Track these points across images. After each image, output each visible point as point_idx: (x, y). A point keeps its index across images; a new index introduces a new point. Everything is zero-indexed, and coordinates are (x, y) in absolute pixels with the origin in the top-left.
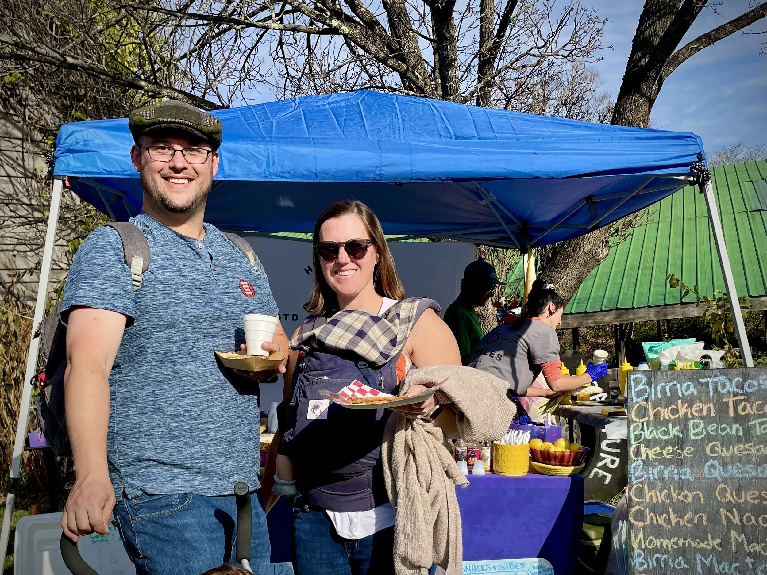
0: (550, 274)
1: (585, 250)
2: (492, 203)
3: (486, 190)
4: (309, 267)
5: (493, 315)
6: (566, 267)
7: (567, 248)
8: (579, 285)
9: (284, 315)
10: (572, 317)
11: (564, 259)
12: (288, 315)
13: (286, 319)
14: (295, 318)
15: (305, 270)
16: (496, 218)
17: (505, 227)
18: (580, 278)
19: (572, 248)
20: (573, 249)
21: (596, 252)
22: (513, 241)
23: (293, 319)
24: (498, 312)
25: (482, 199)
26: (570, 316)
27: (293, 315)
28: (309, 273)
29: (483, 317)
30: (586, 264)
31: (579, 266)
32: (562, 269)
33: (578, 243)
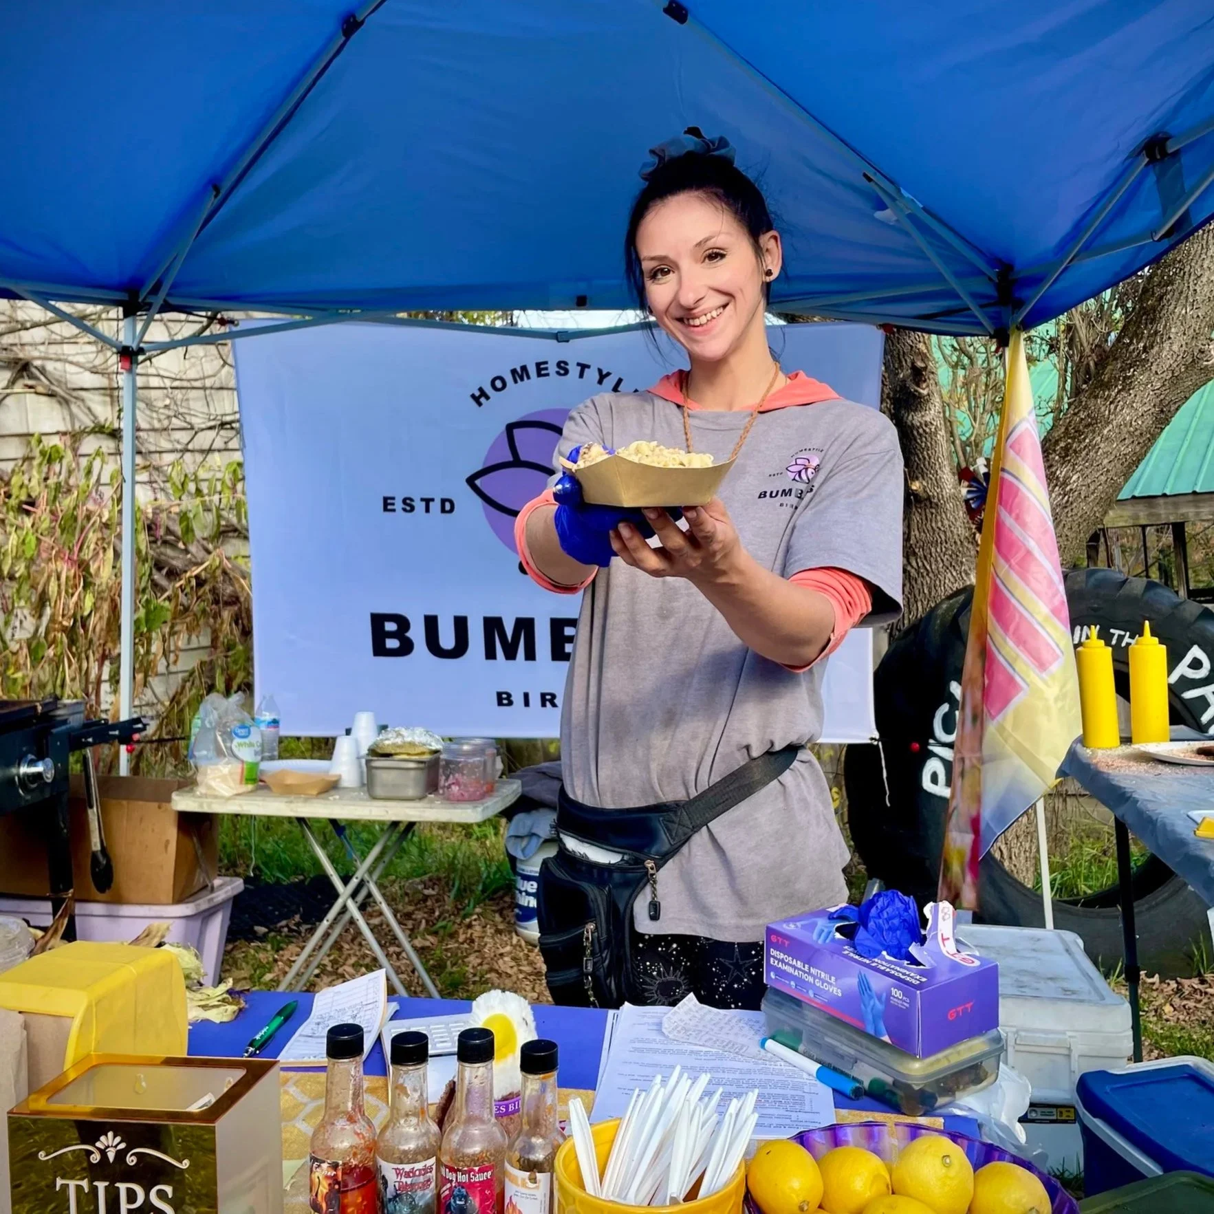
0: (1091, 403)
1: (1175, 348)
2: (912, 218)
3: (892, 182)
4: (481, 390)
5: (954, 497)
6: (1127, 387)
7: (1131, 343)
8: (1162, 429)
9: (422, 500)
10: (1165, 503)
11: (1123, 370)
12: (433, 500)
13: (427, 510)
14: (448, 506)
15: (473, 396)
16: (929, 259)
17: (954, 284)
18: (1162, 411)
19: (1142, 345)
20: (1145, 347)
21: (1201, 352)
22: (976, 317)
23: (443, 510)
24: (969, 492)
25: (882, 206)
26: (1161, 501)
27: (443, 501)
28: (480, 404)
29: (931, 503)
30: (1175, 380)
31: (1159, 385)
32: (1119, 392)
33: (1156, 332)
